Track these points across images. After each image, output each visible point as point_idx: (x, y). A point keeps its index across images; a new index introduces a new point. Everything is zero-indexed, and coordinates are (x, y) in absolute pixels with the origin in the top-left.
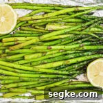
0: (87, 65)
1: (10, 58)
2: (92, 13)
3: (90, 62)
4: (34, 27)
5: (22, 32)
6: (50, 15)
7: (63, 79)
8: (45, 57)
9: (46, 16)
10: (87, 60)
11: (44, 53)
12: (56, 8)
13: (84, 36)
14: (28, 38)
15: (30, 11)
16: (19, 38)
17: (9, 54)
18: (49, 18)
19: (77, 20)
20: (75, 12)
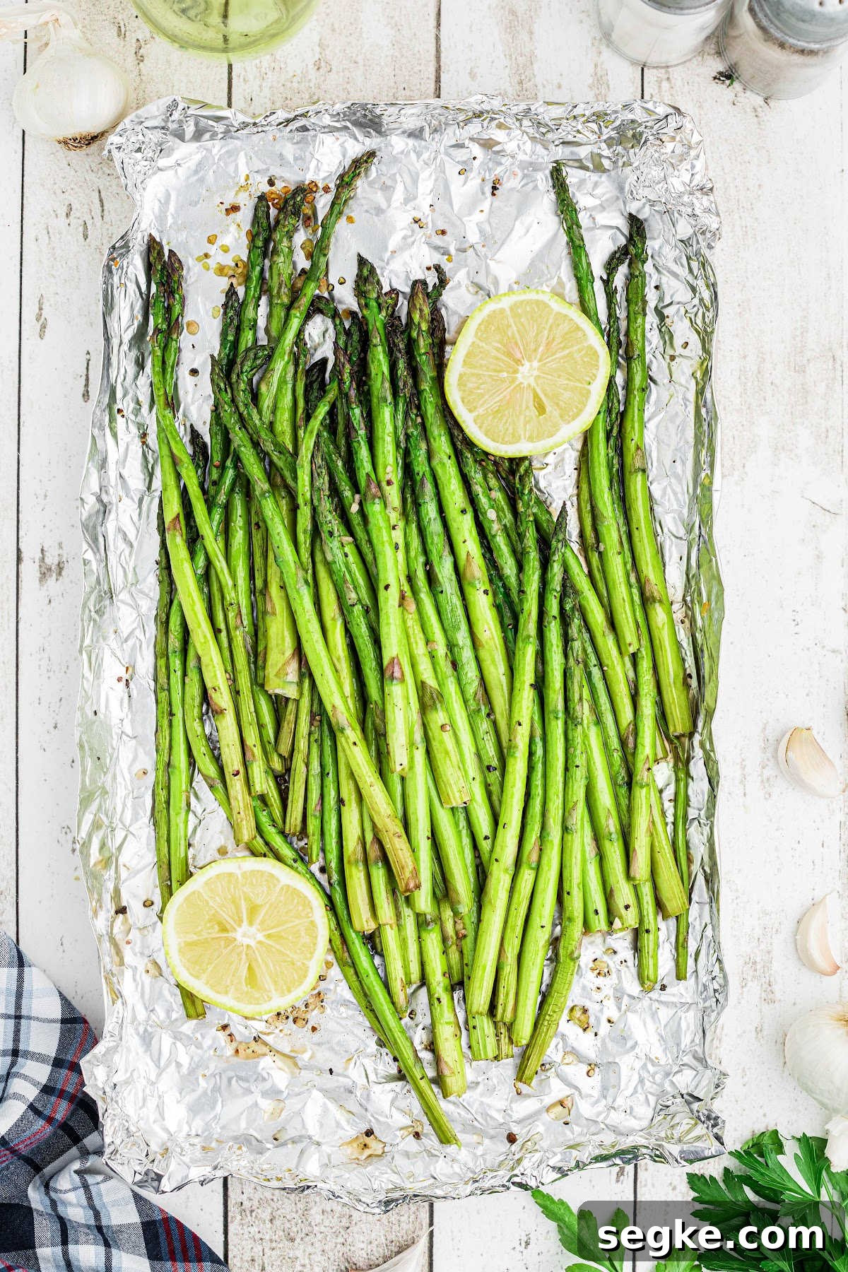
0: (483, 457)
1: (463, 883)
2: (195, 436)
3: (470, 444)
4: (288, 761)
5: (313, 825)
6: (217, 677)
7: (568, 587)
8: (451, 688)
9: (222, 698)
10: (458, 455)
11: (427, 700)
12: (175, 641)
13: (324, 482)
14: (348, 792)
15: (200, 784)
16: (352, 844)
17: (444, 891)
18: (233, 680)
19: (238, 522)
20: (194, 539)
